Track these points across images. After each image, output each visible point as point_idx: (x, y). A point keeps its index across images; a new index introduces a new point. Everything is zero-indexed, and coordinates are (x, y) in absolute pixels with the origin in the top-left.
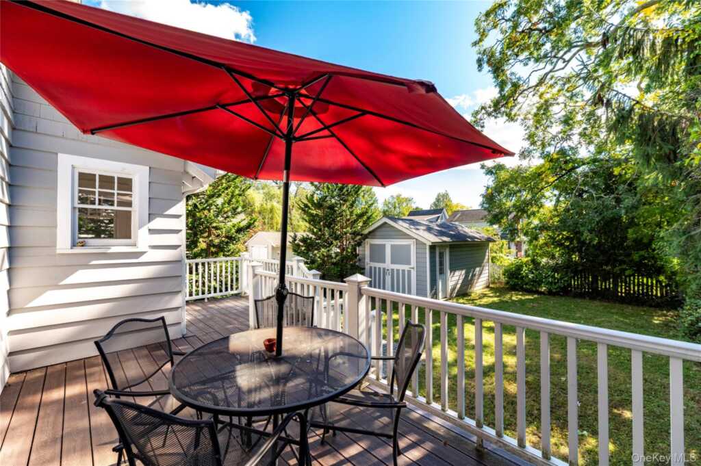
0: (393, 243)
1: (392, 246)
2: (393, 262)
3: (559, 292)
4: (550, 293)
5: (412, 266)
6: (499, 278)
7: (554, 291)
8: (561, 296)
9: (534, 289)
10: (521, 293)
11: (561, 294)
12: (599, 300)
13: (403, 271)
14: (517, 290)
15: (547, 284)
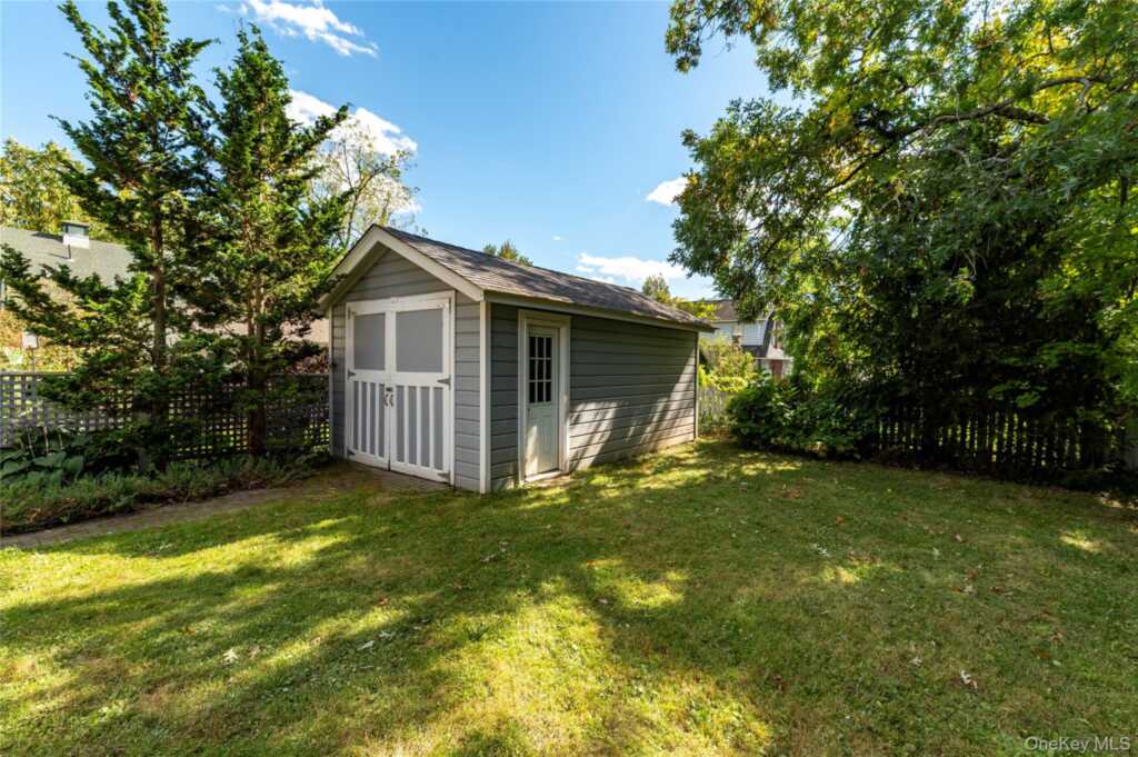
0: (400, 309)
1: (399, 314)
2: (401, 367)
3: (852, 451)
4: (832, 455)
5: (445, 376)
6: (720, 423)
7: (841, 449)
8: (858, 461)
9: (795, 445)
10: (764, 456)
11: (858, 457)
12: (944, 471)
13: (425, 389)
14: (755, 448)
15: (825, 433)
